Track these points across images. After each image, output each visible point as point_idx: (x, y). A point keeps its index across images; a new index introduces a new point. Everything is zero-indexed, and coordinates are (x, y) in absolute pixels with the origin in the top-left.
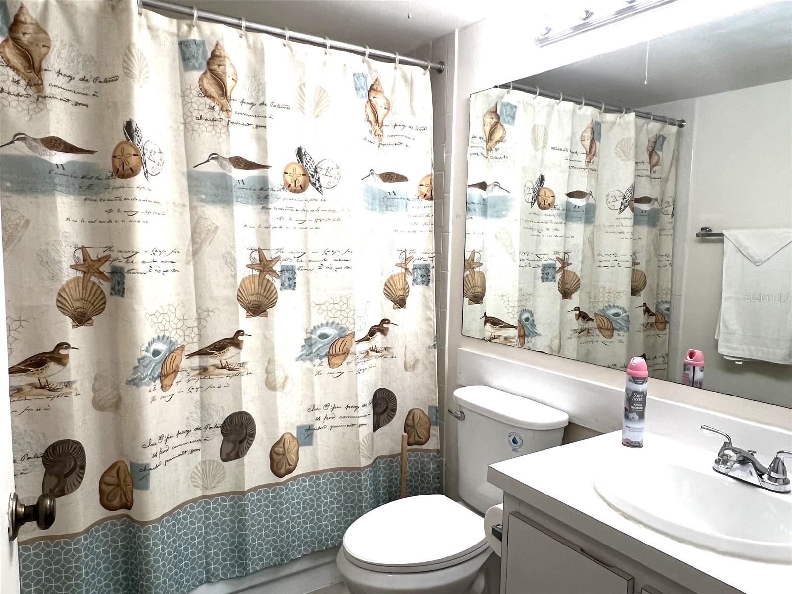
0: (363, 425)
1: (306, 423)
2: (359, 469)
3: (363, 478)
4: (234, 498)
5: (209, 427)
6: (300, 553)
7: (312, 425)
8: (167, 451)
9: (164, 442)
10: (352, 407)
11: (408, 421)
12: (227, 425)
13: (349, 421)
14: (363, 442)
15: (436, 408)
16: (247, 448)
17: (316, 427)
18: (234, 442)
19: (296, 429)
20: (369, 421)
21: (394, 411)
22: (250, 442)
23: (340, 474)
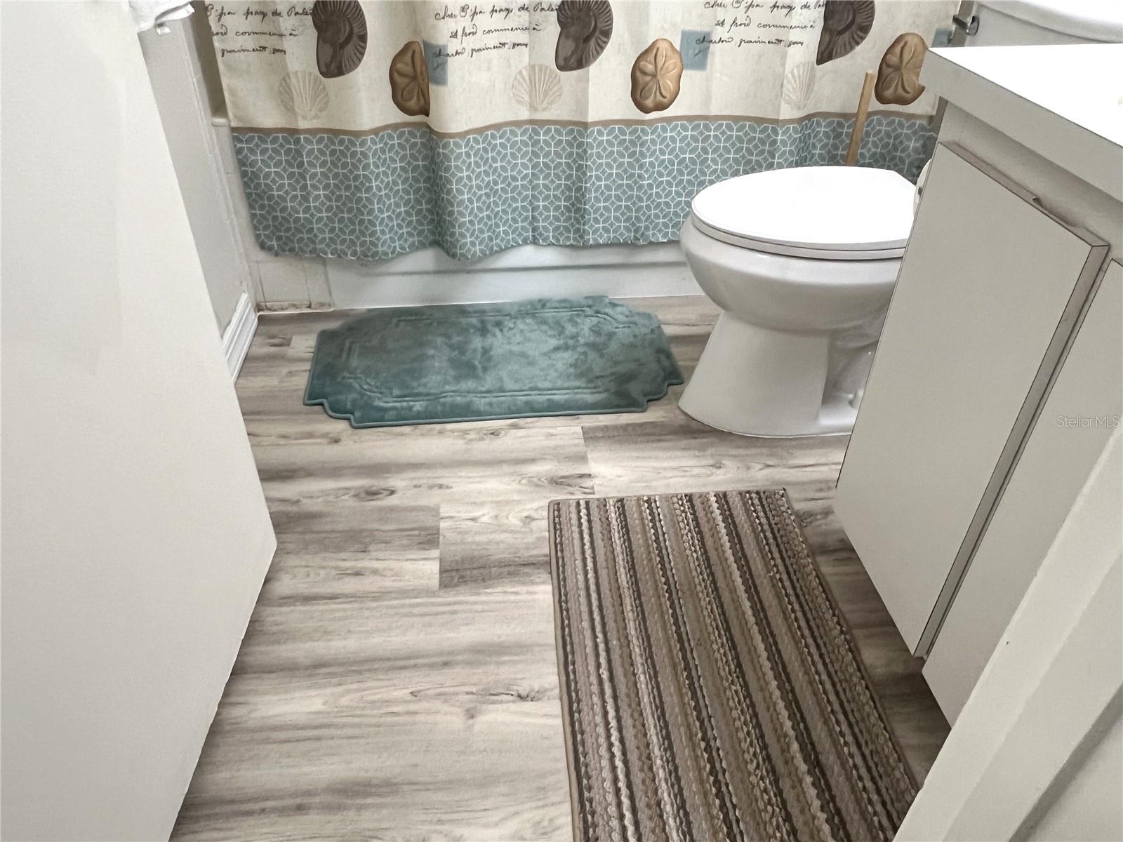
0: (797, 43)
1: (698, 29)
2: (776, 121)
3: (779, 138)
4: (572, 131)
5: (538, 7)
6: (666, 235)
7: (709, 34)
8: (474, 33)
9: (468, 17)
10: (783, 7)
11: (889, 56)
12: (566, 7)
13: (773, 34)
14: (790, 76)
15: (950, 33)
16: (595, 53)
17: (715, 38)
18: (576, 40)
19: (680, 37)
20: (812, 39)
21: (865, 29)
22: (603, 45)
23: (744, 126)
